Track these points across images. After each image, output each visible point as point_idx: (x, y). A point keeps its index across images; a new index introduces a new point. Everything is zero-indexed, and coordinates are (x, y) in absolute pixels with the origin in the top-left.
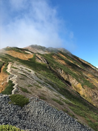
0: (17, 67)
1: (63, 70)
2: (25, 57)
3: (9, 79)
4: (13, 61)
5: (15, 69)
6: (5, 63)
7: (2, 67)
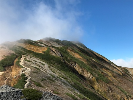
0: (30, 60)
1: (78, 64)
2: (39, 49)
3: (22, 72)
4: (26, 54)
5: (28, 62)
6: (19, 56)
7: (15, 60)
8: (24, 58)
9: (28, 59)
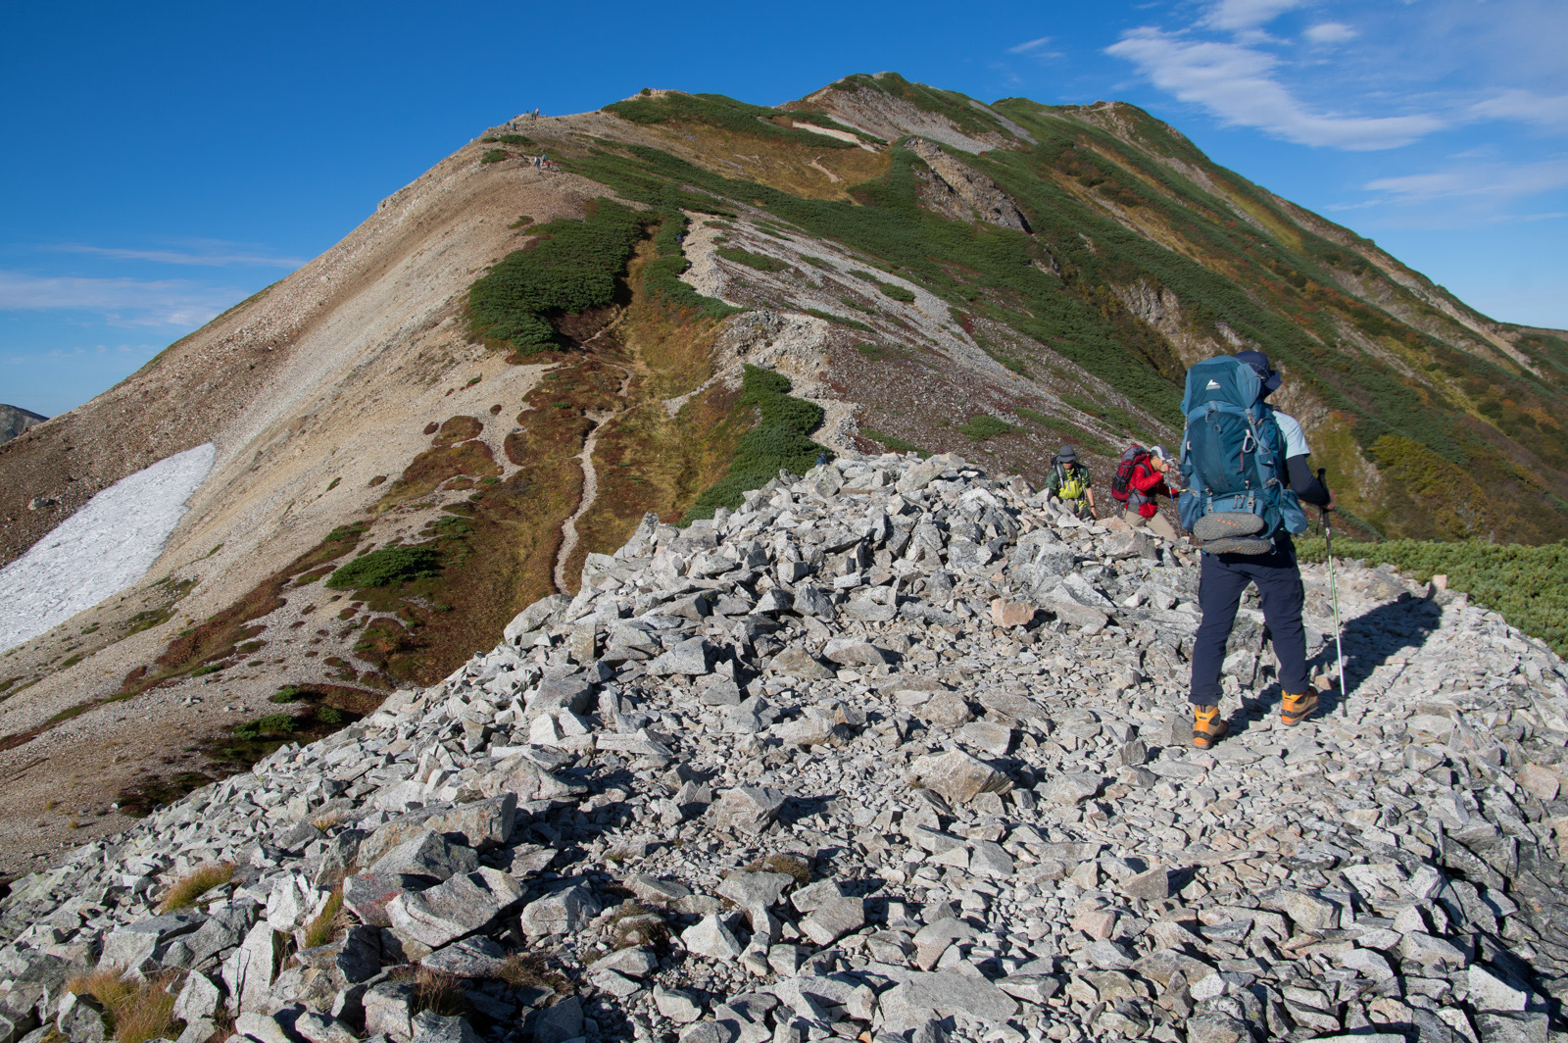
0: (771, 253)
1: (1179, 295)
2: (816, 172)
3: (745, 350)
4: (718, 204)
5: (760, 275)
6: (656, 223)
7: (632, 255)
8: (717, 241)
9: (749, 249)
